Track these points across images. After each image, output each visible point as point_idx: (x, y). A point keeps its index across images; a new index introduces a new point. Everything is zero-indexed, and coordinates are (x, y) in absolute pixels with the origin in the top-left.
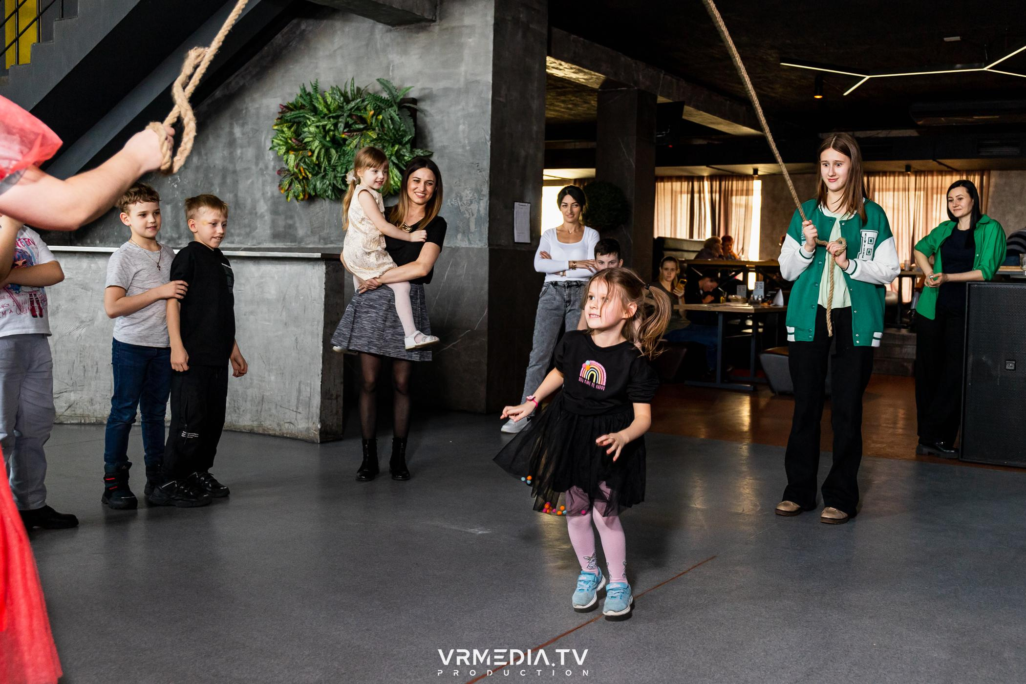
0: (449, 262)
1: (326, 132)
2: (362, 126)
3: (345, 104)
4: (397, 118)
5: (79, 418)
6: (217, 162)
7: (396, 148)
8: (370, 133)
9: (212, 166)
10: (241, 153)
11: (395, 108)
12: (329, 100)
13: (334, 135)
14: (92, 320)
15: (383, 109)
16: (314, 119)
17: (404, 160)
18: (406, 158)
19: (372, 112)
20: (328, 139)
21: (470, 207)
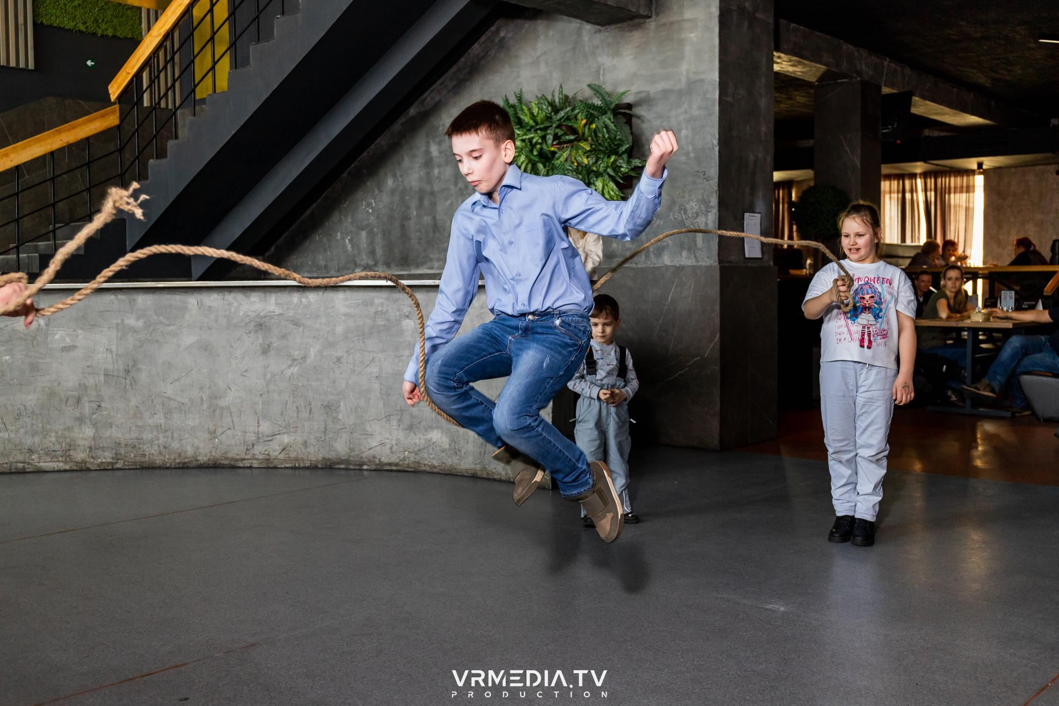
0: (673, 283)
1: (533, 146)
2: (572, 137)
3: (553, 114)
4: (612, 126)
5: (293, 462)
6: (413, 184)
7: (612, 159)
8: (582, 145)
9: (408, 188)
10: (439, 173)
11: (610, 115)
12: (535, 111)
13: (541, 149)
14: (304, 358)
15: (595, 117)
16: (519, 133)
17: (621, 172)
18: (622, 169)
19: (584, 121)
20: (535, 153)
21: (696, 221)
